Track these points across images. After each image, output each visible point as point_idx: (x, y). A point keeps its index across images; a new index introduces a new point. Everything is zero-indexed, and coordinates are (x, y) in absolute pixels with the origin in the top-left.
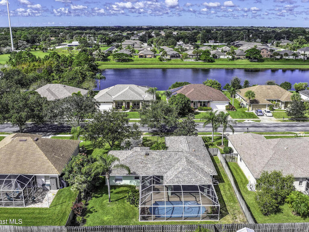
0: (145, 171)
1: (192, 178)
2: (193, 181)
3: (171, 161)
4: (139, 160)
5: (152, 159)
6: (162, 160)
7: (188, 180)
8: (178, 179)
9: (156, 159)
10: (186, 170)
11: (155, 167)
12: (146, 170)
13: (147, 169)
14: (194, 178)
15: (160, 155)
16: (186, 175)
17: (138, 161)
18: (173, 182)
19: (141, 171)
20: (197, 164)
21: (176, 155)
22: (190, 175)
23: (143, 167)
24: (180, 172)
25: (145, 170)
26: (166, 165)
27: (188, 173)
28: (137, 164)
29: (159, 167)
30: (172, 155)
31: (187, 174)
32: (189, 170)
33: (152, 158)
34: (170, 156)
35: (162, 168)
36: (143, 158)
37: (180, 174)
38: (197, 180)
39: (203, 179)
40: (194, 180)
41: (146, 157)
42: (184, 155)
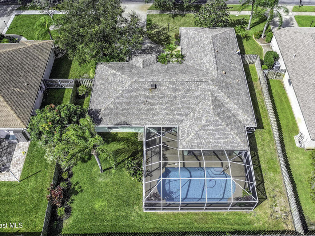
0: (151, 119)
1: (219, 138)
2: (220, 143)
3: (189, 101)
4: (142, 98)
5: (161, 96)
6: (175, 97)
7: (213, 142)
8: (199, 140)
9: (167, 95)
10: (211, 124)
11: (165, 111)
12: (153, 117)
13: (154, 114)
14: (223, 139)
15: (173, 88)
16: (211, 133)
17: (140, 100)
18: (192, 146)
19: (145, 119)
20: (228, 105)
21: (198, 89)
22: (217, 133)
23: (147, 110)
24: (203, 128)
25: (151, 116)
26: (182, 107)
27: (214, 129)
28: (138, 105)
29: (172, 111)
30: (192, 88)
31: (213, 131)
32: (216, 124)
33: (162, 94)
34: (188, 90)
35: (175, 113)
36: (148, 94)
37: (202, 131)
38: (227, 142)
39: (237, 140)
40: (222, 141)
41: (152, 92)
42: (210, 88)
